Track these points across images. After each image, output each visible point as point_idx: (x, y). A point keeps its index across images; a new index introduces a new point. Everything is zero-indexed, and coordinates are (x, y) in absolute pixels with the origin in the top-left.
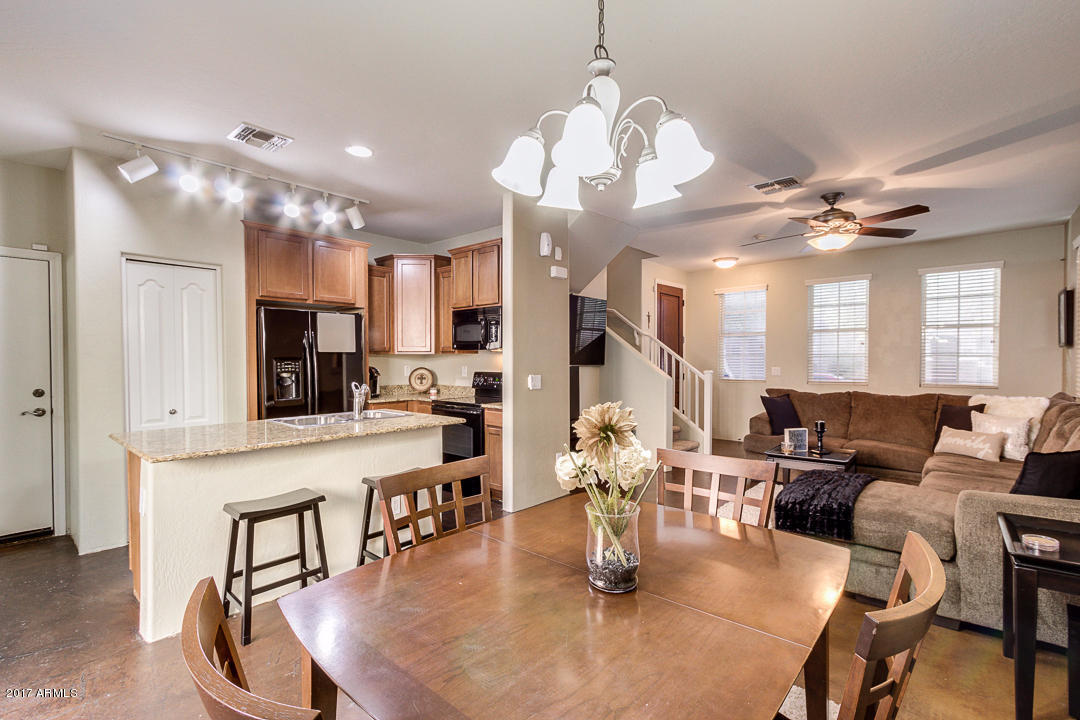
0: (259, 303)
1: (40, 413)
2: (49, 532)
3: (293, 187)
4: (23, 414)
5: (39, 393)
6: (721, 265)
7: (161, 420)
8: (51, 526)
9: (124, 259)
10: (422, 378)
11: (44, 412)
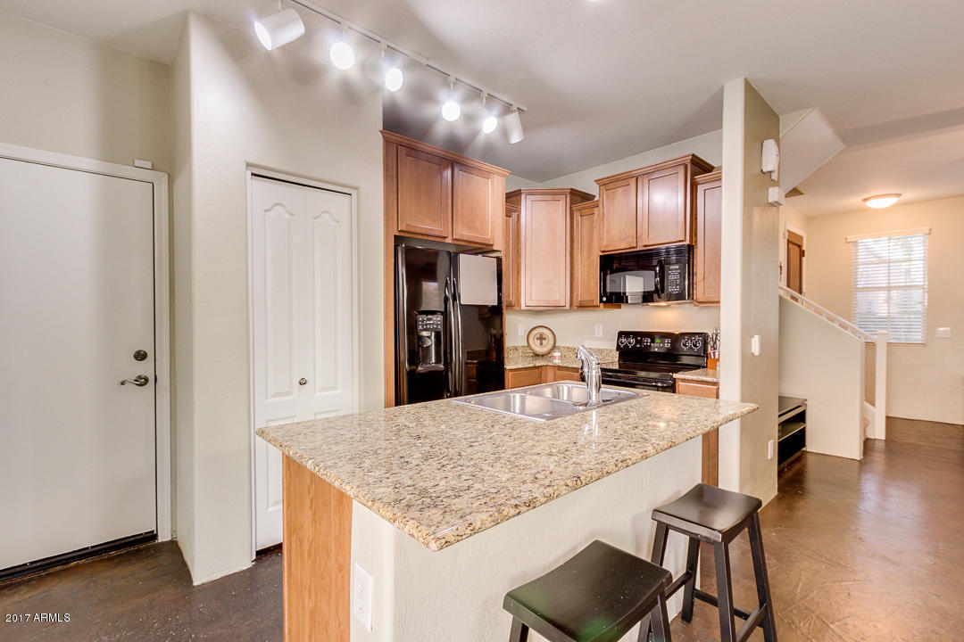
0: (398, 240)
1: (142, 381)
2: (152, 536)
3: (452, 79)
4: (123, 383)
5: (141, 356)
6: (872, 204)
7: (288, 393)
8: (154, 529)
9: (249, 173)
10: (541, 338)
11: (147, 380)
